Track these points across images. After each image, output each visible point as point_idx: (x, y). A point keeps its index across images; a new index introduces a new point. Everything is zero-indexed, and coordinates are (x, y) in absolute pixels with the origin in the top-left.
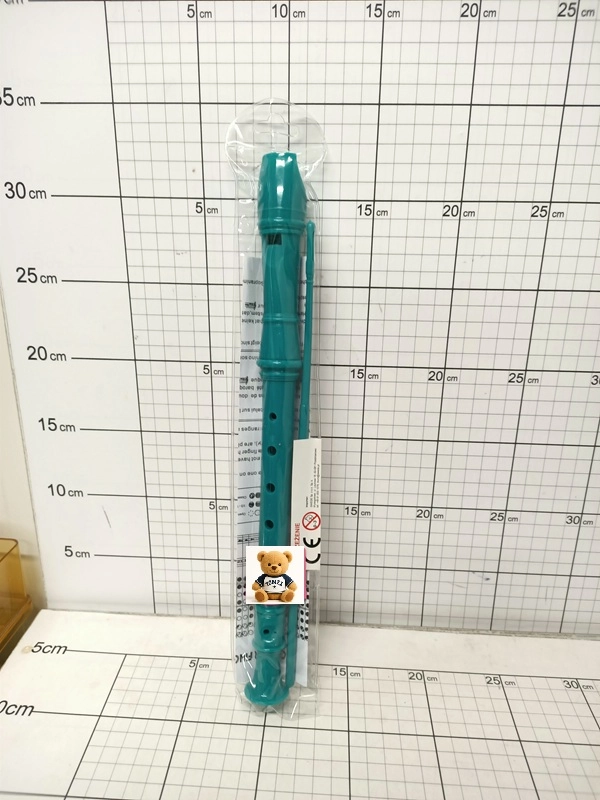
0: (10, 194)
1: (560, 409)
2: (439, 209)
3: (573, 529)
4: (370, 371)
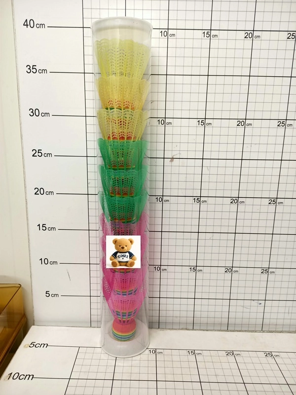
0: (32, 114)
2: (235, 122)
4: (202, 199)
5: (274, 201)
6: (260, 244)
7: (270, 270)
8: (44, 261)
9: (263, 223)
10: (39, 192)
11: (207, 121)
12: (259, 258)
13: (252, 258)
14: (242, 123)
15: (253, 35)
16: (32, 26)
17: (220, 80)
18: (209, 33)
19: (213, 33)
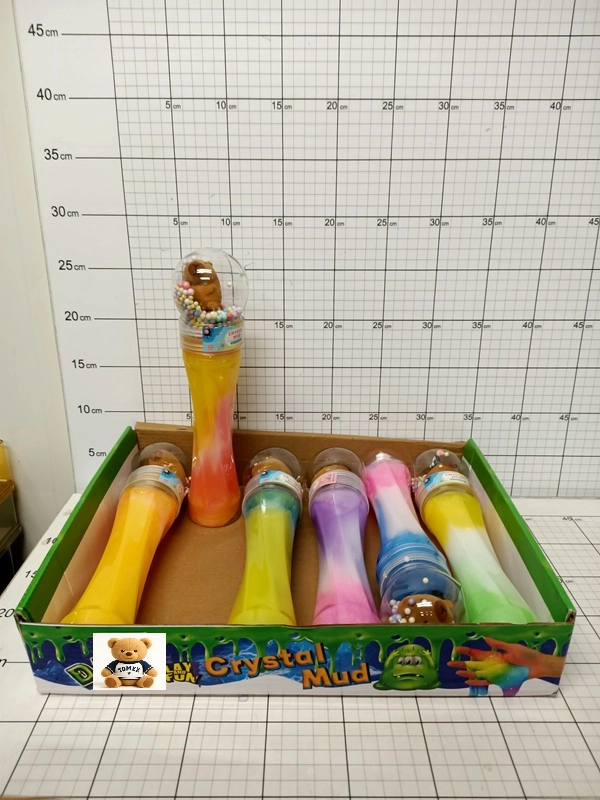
0: (55, 214)
1: (406, 344)
2: (322, 221)
3: (422, 422)
4: (287, 323)
5: (379, 324)
6: (366, 381)
7: (381, 415)
8: (84, 409)
9: (367, 354)
10: (70, 318)
11: (286, 220)
12: (365, 399)
13: (356, 399)
14: (332, 221)
15: (337, 105)
16: (48, 97)
17: (299, 165)
18: (280, 104)
19: (286, 103)
